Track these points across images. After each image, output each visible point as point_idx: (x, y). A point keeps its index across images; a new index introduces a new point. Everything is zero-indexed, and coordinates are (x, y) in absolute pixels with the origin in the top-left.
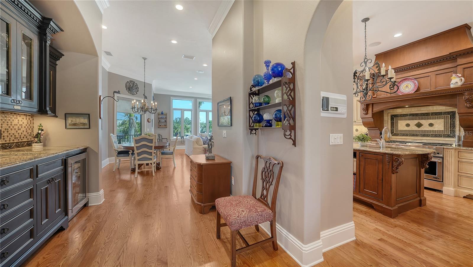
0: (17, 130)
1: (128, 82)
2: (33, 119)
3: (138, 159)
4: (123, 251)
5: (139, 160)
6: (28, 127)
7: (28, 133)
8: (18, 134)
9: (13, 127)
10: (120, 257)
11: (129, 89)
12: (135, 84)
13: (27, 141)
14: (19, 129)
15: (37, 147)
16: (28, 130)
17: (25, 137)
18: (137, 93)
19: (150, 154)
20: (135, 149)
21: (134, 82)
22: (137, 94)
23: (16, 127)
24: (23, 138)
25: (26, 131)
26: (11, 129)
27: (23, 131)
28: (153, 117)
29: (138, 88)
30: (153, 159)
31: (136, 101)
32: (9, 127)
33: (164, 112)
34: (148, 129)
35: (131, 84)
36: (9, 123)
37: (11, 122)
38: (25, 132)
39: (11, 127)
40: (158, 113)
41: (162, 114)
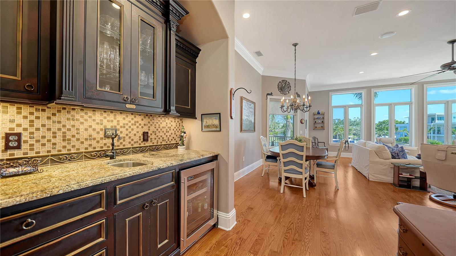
0: (165, 132)
1: (280, 82)
2: (182, 122)
3: (285, 170)
5: (285, 171)
6: (176, 130)
7: (177, 135)
8: (167, 136)
9: (161, 130)
11: (281, 89)
12: (288, 83)
13: (176, 144)
14: (167, 132)
15: (181, 150)
16: (177, 132)
17: (173, 140)
18: (289, 92)
19: (301, 166)
20: (281, 155)
21: (286, 81)
22: (289, 93)
23: (164, 130)
24: (172, 140)
25: (175, 134)
26: (159, 132)
27: (172, 134)
28: (307, 116)
29: (290, 87)
30: (303, 173)
31: (286, 99)
32: (157, 130)
33: (320, 112)
34: (301, 131)
35: (283, 84)
36: (157, 126)
37: (159, 125)
38: (173, 134)
39: (159, 130)
40: (314, 113)
41: (319, 113)
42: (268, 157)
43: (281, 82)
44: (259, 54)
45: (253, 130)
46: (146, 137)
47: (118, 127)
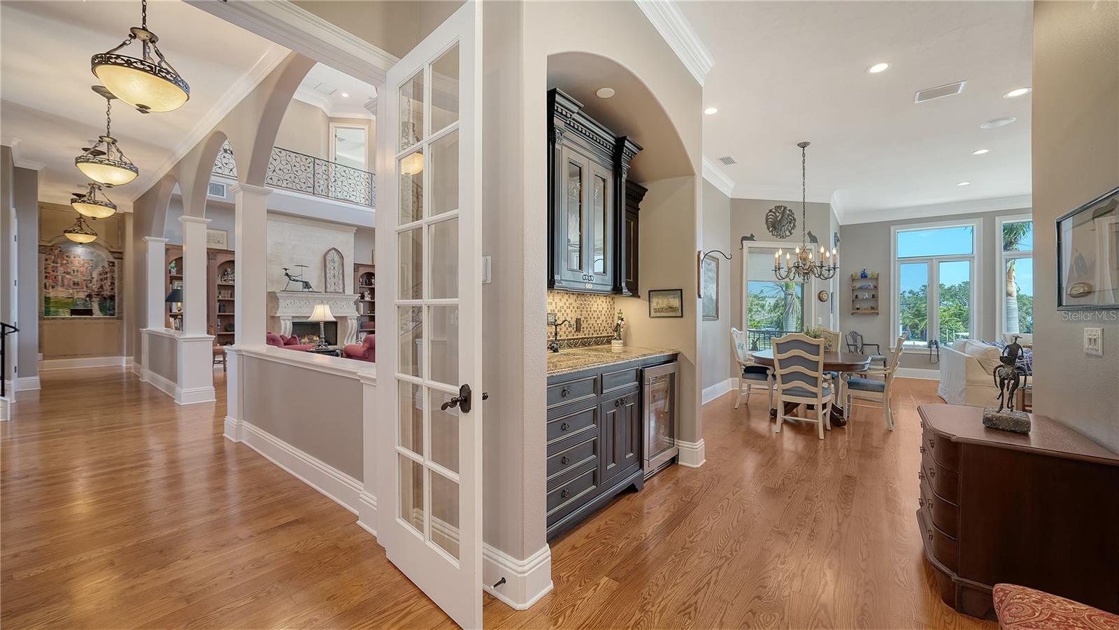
0: (596, 319)
1: (771, 211)
2: (612, 302)
3: (784, 390)
4: (708, 583)
5: (785, 392)
6: (608, 315)
8: (598, 324)
10: (699, 591)
11: (774, 227)
12: (788, 212)
14: (598, 318)
15: (616, 345)
16: (608, 318)
17: (604, 330)
18: (792, 231)
19: (814, 381)
20: (777, 364)
21: (785, 208)
22: (791, 234)
23: (595, 315)
26: (591, 318)
27: (603, 321)
28: (834, 286)
29: (795, 220)
30: (820, 395)
31: (785, 252)
32: (589, 315)
33: (868, 273)
34: (821, 318)
35: (777, 214)
36: (589, 309)
37: (591, 308)
38: (605, 321)
39: (591, 315)
40: (852, 275)
41: (864, 276)
42: (749, 370)
43: (774, 210)
44: (727, 161)
45: (714, 314)
46: (579, 326)
47: (556, 311)
